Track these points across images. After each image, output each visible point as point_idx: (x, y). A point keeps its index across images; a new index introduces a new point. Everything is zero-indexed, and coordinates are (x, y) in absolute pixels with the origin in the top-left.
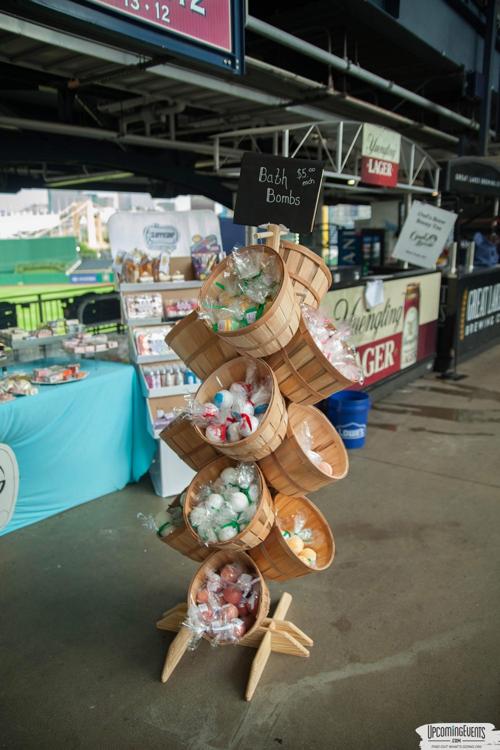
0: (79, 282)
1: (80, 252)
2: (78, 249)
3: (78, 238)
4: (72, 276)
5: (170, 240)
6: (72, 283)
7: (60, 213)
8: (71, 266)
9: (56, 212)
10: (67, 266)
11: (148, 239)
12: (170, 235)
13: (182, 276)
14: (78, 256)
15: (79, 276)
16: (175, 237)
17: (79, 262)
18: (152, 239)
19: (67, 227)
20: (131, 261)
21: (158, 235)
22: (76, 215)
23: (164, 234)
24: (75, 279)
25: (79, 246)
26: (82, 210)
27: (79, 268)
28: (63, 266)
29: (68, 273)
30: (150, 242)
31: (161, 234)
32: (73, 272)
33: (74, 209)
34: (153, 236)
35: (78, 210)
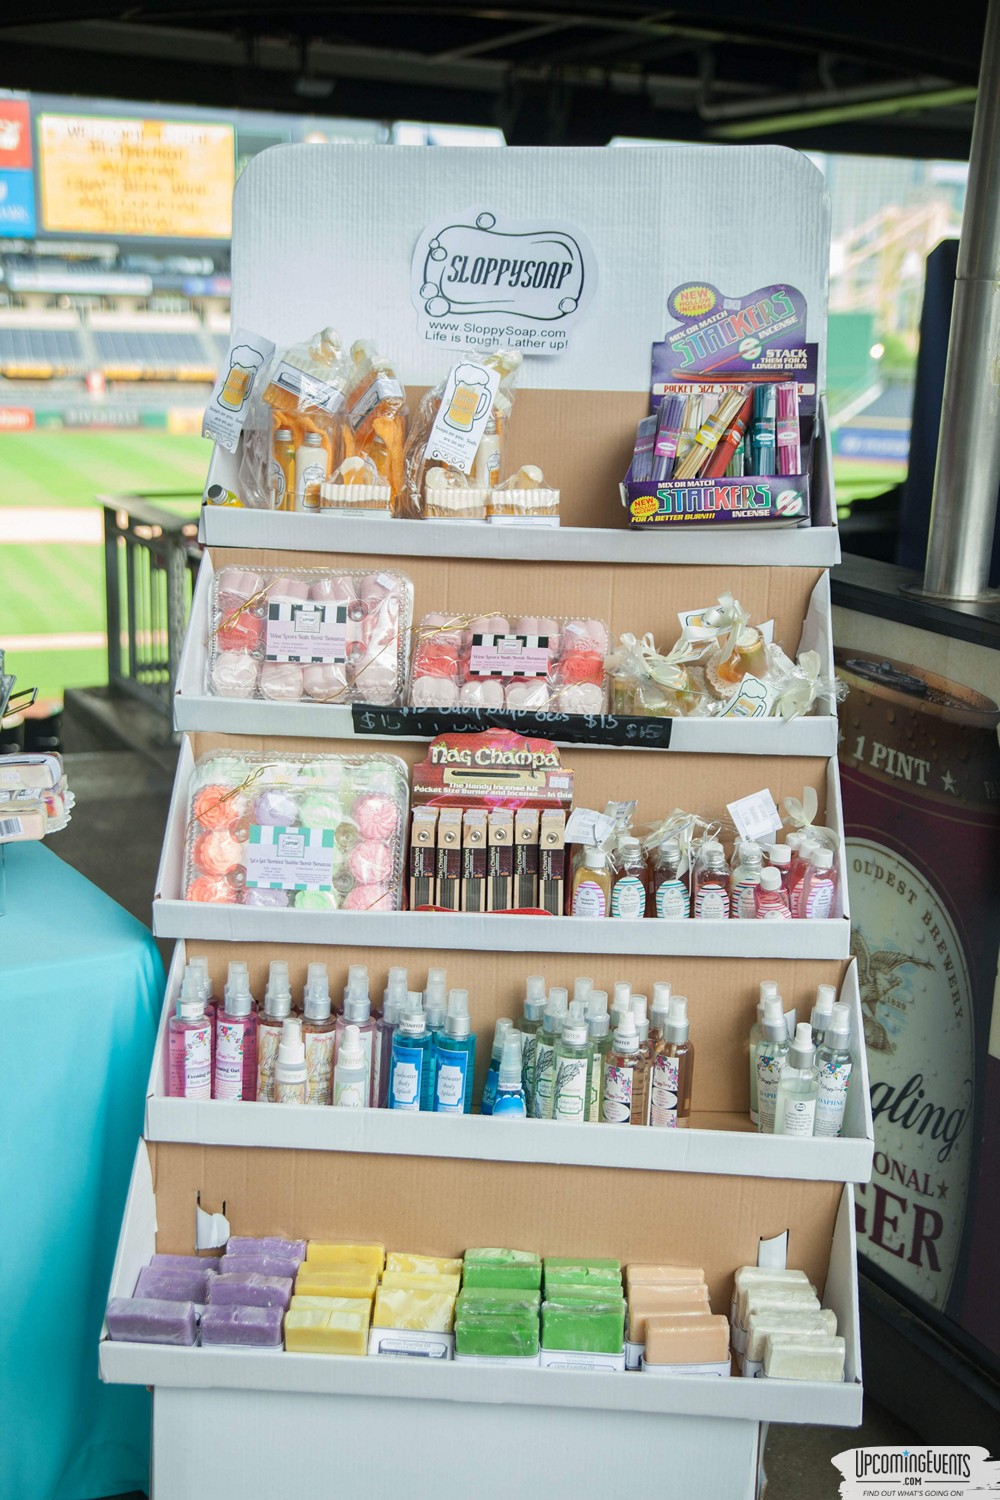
0: (861, 455)
1: (881, 362)
2: (877, 352)
3: (883, 316)
4: (844, 431)
5: (543, 300)
8: (845, 401)
11: (431, 291)
12: (549, 275)
13: (552, 496)
14: (871, 373)
15: (865, 434)
16: (571, 283)
17: (872, 394)
18: (453, 290)
19: (860, 284)
20: (286, 391)
21: (485, 269)
23: (517, 268)
24: (851, 443)
25: (883, 340)
27: (868, 411)
30: (440, 306)
31: (502, 265)
32: (850, 422)
33: (887, 227)
34: (459, 277)
35: (900, 232)
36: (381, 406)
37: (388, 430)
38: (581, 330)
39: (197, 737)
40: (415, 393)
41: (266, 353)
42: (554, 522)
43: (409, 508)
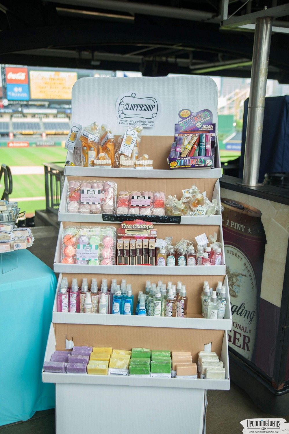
0: (231, 149)
1: (236, 127)
2: (235, 124)
4: (227, 144)
5: (148, 114)
6: (227, 149)
7: (228, 96)
8: (227, 136)
9: (224, 96)
10: (224, 136)
11: (120, 112)
12: (149, 108)
13: (151, 162)
14: (234, 130)
15: (232, 144)
16: (155, 110)
17: (234, 134)
18: (126, 112)
19: (230, 108)
20: (85, 138)
21: (134, 107)
22: (237, 99)
23: (141, 106)
24: (229, 147)
25: (236, 122)
26: (243, 95)
27: (233, 139)
28: (222, 136)
29: (224, 142)
30: (123, 116)
31: (138, 106)
32: (228, 141)
33: (236, 94)
34: (127, 109)
35: (239, 95)
36: (108, 140)
37: (110, 146)
38: (157, 121)
39: (64, 223)
40: (117, 137)
41: (80, 128)
42: (151, 168)
43: (115, 165)
